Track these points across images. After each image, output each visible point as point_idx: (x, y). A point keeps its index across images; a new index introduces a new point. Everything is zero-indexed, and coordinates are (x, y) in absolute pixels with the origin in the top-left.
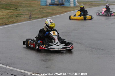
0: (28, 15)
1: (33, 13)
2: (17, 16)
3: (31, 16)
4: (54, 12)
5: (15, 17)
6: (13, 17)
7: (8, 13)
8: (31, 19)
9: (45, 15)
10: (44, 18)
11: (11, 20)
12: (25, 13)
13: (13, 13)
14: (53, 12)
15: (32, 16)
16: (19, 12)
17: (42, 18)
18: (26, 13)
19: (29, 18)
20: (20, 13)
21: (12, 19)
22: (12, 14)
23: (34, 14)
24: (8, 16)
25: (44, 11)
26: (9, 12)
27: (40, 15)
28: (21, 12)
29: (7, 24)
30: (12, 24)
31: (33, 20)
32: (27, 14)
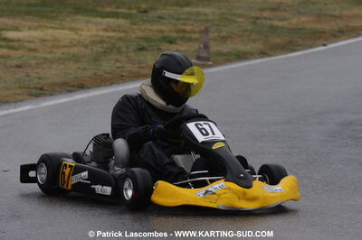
0: (196, 40)
1: (224, 34)
2: (142, 49)
3: (206, 47)
4: (325, 26)
5: (132, 54)
6: (119, 52)
7: (101, 33)
8: (208, 59)
9: (278, 40)
10: (270, 56)
11: (107, 65)
12: (184, 31)
13: (125, 32)
14: (319, 26)
15: (214, 47)
16: (154, 28)
17: (263, 54)
18: (187, 35)
19: (198, 58)
20: (162, 31)
21: (117, 61)
22: (120, 39)
23: (224, 39)
24: (98, 48)
25: (279, 24)
26: (106, 30)
27: (254, 41)
28: (164, 28)
29: (89, 88)
30: (111, 84)
31: (216, 64)
32: (194, 36)
